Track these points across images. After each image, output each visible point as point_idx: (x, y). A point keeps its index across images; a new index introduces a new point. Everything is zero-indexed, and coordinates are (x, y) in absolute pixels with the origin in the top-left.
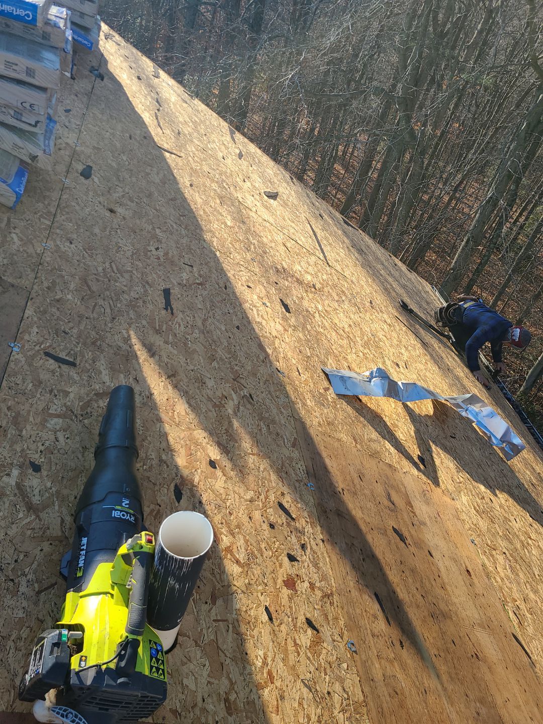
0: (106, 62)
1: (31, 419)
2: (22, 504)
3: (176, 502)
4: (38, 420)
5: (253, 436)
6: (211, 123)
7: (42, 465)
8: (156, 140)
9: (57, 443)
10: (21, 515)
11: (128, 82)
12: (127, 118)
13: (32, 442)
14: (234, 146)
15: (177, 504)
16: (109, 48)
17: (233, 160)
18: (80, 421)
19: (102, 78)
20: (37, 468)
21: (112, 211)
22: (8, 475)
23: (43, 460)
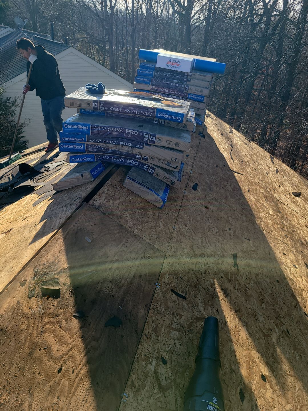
0: (207, 128)
1: (163, 330)
2: (157, 384)
3: (241, 402)
4: (167, 331)
5: (290, 361)
6: (260, 154)
7: (167, 360)
8: (230, 167)
9: (175, 347)
10: (155, 391)
11: (217, 137)
12: (216, 156)
13: (163, 345)
14: (273, 166)
15: (241, 404)
16: (208, 121)
17: (273, 174)
18: (187, 335)
19: (204, 137)
20: (165, 362)
21: (206, 207)
22: (151, 363)
23: (167, 357)
